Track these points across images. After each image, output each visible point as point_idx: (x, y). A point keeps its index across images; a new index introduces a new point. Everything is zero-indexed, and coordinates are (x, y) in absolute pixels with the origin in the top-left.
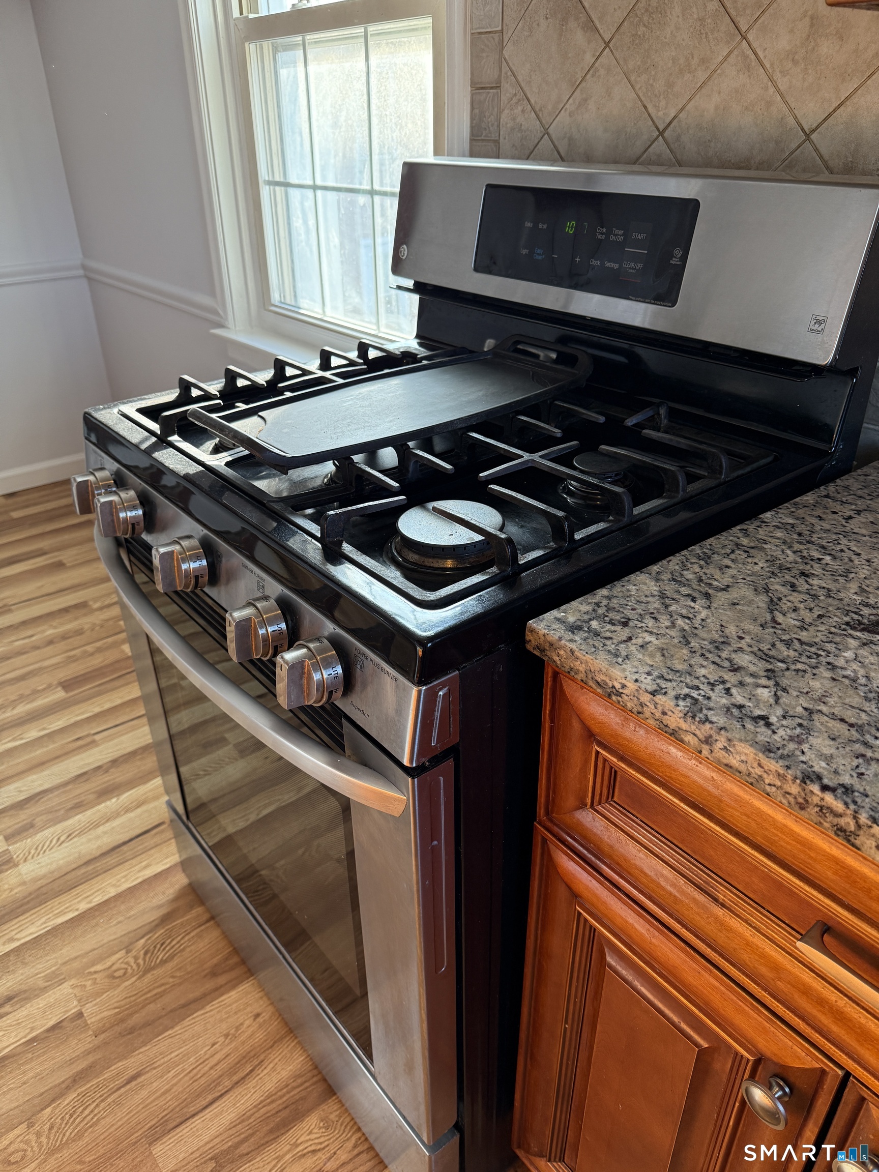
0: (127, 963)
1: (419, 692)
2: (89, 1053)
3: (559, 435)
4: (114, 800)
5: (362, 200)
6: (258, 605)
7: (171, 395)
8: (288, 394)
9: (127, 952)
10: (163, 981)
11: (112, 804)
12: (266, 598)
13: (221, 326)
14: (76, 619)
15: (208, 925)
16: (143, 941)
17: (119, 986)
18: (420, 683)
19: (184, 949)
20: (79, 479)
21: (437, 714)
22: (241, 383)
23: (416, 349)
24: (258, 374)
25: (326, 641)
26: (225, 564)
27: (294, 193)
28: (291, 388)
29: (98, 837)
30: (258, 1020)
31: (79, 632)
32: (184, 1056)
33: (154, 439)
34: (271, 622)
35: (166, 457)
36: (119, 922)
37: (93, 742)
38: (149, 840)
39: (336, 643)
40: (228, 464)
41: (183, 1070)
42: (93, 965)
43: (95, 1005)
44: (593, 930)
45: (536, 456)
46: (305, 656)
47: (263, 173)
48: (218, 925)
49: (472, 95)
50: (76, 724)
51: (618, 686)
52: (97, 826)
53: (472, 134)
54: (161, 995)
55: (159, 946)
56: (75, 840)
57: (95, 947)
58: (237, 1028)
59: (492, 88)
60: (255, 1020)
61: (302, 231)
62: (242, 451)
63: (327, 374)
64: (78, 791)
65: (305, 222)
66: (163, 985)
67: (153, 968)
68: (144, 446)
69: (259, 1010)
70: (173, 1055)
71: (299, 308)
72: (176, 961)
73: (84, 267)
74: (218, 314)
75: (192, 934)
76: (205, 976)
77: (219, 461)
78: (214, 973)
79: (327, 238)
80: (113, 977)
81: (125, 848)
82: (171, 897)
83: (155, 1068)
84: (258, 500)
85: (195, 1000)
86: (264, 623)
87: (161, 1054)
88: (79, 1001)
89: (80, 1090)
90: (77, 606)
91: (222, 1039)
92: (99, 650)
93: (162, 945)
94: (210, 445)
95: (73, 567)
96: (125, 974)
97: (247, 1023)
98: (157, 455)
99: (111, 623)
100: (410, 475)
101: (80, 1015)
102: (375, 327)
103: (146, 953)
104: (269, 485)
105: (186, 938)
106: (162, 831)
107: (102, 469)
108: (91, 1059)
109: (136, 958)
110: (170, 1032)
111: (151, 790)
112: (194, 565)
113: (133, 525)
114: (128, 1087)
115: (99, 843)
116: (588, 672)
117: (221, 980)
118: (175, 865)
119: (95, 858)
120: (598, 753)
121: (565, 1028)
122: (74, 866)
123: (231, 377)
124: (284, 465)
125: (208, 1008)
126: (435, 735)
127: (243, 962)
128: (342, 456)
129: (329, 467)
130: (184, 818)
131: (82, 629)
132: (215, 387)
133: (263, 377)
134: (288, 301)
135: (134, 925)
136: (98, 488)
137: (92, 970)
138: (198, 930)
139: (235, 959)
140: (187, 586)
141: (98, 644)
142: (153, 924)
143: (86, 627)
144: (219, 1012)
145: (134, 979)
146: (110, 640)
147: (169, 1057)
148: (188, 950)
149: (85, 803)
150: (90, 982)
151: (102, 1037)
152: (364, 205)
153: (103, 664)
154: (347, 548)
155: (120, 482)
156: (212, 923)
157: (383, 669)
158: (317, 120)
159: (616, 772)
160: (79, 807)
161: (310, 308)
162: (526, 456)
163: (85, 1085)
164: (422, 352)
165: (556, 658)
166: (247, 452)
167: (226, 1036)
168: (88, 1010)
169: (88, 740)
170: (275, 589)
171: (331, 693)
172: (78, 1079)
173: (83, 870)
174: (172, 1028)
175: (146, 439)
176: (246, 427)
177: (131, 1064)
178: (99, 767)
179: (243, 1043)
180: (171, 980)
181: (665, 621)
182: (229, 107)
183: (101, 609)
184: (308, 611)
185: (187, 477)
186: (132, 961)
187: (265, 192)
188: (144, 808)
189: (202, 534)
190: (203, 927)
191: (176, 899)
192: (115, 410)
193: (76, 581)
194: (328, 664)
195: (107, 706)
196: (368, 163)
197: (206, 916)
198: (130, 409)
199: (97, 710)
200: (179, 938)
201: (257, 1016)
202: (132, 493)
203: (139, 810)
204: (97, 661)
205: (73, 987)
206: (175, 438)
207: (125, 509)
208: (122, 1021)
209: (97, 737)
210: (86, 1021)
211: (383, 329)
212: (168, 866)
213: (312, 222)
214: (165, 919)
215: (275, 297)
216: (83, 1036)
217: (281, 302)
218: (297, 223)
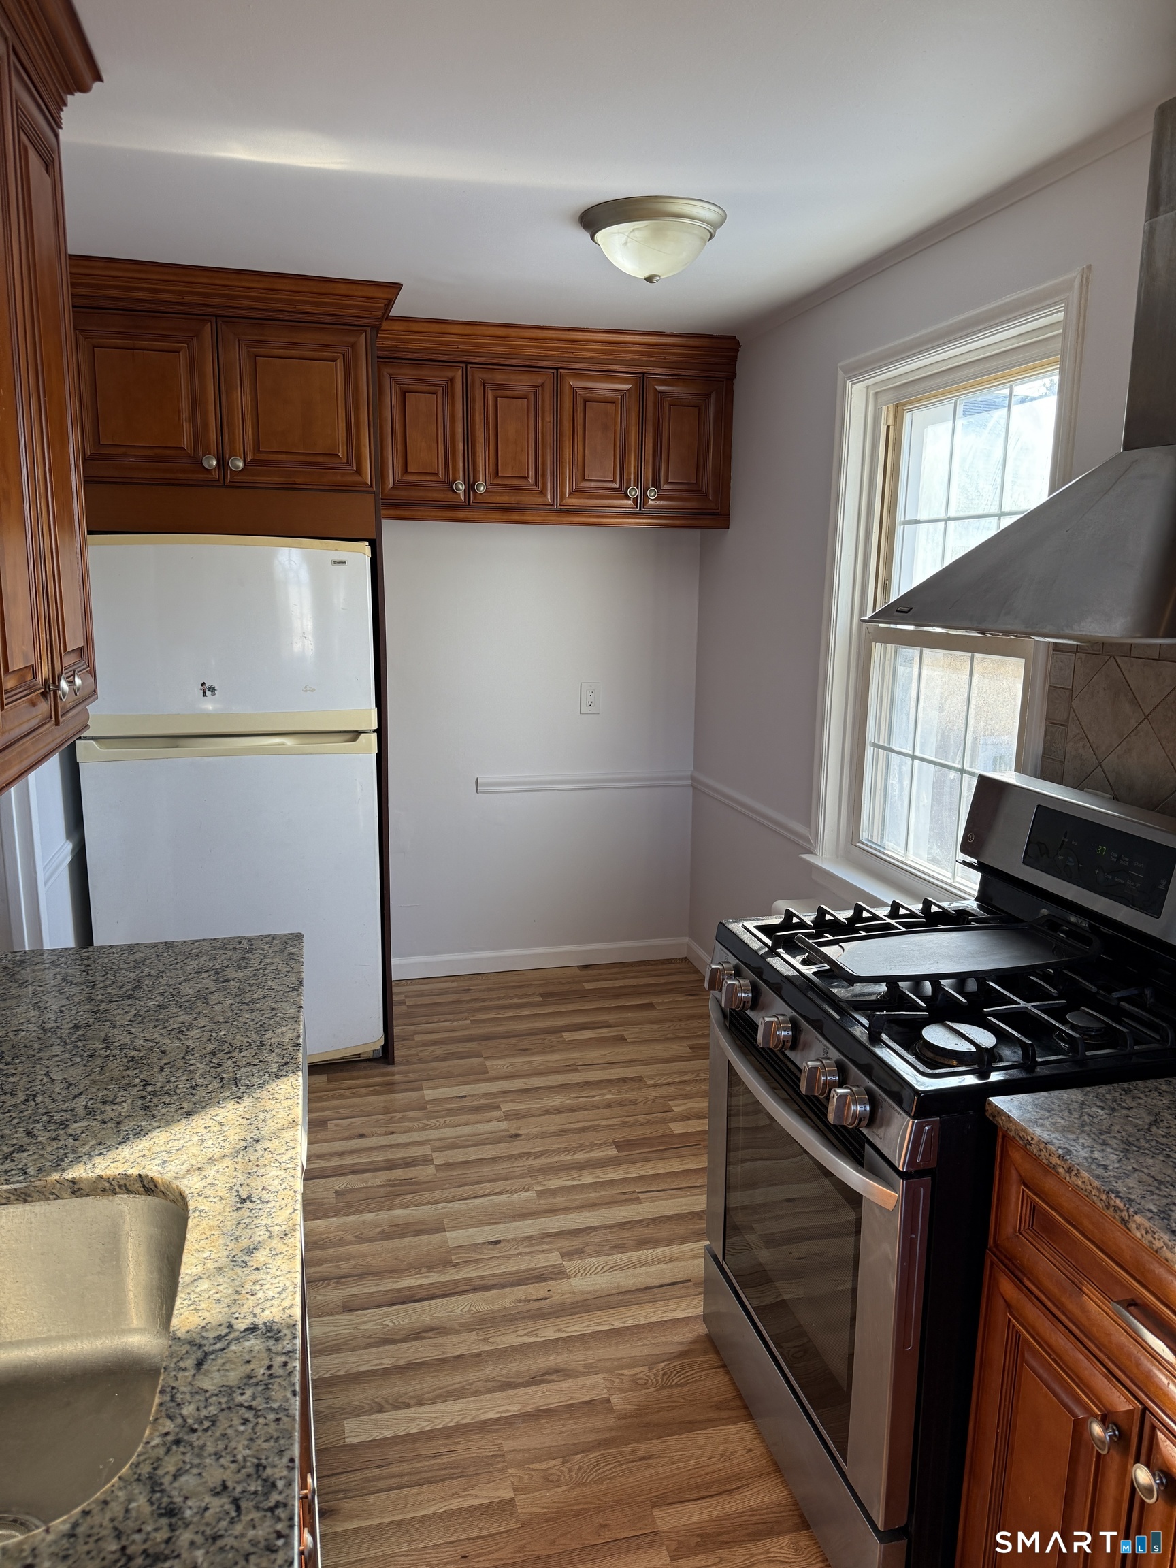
0: (648, 1376)
1: (913, 1122)
2: (612, 1429)
3: (1055, 995)
4: (651, 1250)
5: (953, 775)
6: (824, 1061)
7: (777, 920)
8: (863, 933)
9: (649, 1369)
10: (675, 1399)
11: (648, 1253)
12: (829, 1059)
13: (810, 852)
14: (632, 1090)
15: (718, 1370)
16: (663, 1364)
17: (640, 1390)
18: (914, 1118)
19: (696, 1381)
20: (713, 967)
21: (923, 1141)
22: (828, 917)
23: (973, 910)
24: (841, 912)
25: (862, 1089)
26: (803, 1038)
27: (895, 758)
28: (866, 929)
29: (635, 1276)
30: (750, 1453)
31: (634, 1102)
32: (687, 1457)
33: (767, 949)
34: (831, 1073)
35: (775, 962)
36: (645, 1345)
37: (638, 1198)
38: (676, 1291)
39: (869, 1092)
40: (814, 973)
41: (684, 1467)
42: (622, 1369)
43: (621, 1398)
44: (1018, 1334)
45: (1029, 1006)
46: (848, 1093)
47: (870, 736)
48: (728, 1373)
49: (1046, 726)
50: (625, 1180)
51: (1030, 1139)
52: (635, 1267)
53: (1044, 753)
54: (674, 1408)
55: (675, 1372)
56: (616, 1272)
57: (625, 1356)
58: (732, 1454)
59: (1061, 725)
60: (747, 1452)
61: (897, 788)
62: (826, 967)
63: (893, 922)
64: (622, 1235)
65: (901, 781)
66: (675, 1401)
67: (669, 1387)
68: (761, 953)
69: (752, 1447)
70: (678, 1453)
71: (884, 848)
72: (688, 1388)
73: (693, 778)
74: (809, 842)
75: (705, 1373)
76: (711, 1407)
77: (809, 970)
78: (718, 1407)
79: (918, 798)
80: (636, 1383)
81: (656, 1290)
82: (690, 1339)
83: (662, 1458)
84: (833, 1001)
85: (700, 1422)
86: (825, 1074)
87: (669, 1449)
88: (608, 1390)
89: (603, 1452)
90: (634, 1079)
91: (718, 1457)
92: (649, 1122)
93: (678, 1372)
94: (800, 958)
95: (634, 1043)
96: (646, 1383)
97: (740, 1453)
98: (769, 960)
99: (662, 1101)
100: (938, 1002)
101: (608, 1400)
102: (950, 875)
103: (664, 1374)
104: (840, 992)
105: (699, 1374)
106: (688, 1287)
107: (728, 962)
108: (613, 1434)
109: (656, 1375)
110: (677, 1437)
111: (683, 1252)
112: (784, 1033)
113: (744, 1002)
114: (640, 1463)
115: (635, 1280)
116: (1016, 1130)
117: (724, 1414)
118: (696, 1317)
119: (631, 1291)
120: (1023, 1190)
121: (998, 1432)
122: (613, 1292)
123: (821, 912)
124: (852, 980)
125: (710, 1431)
126: (920, 1155)
127: (746, 1407)
128: (892, 981)
129: (883, 987)
130: (720, 1258)
131: (636, 1100)
132: (808, 918)
133: (844, 915)
134: (875, 841)
135: (656, 1351)
136: (724, 975)
137: (621, 1372)
138: (709, 1371)
139: (738, 1403)
140: (776, 1047)
141: (649, 1117)
142: (675, 1354)
143: (640, 1099)
144: (718, 1436)
145: (653, 1389)
146: (660, 1115)
147: (675, 1454)
148: (699, 1383)
149: (626, 1246)
150: (618, 1380)
151: (624, 1421)
152: (954, 779)
153: (651, 1135)
154: (884, 1037)
155: (738, 973)
156: (721, 1369)
157: (894, 1108)
158: (925, 702)
159: (1034, 1206)
160: (620, 1248)
161: (894, 850)
162: (1022, 1004)
163: (607, 1449)
164: (980, 914)
165: (1001, 1122)
166: (828, 967)
167: (722, 1455)
168: (615, 1399)
169: (634, 1196)
170: (835, 1055)
171: (860, 1120)
172: (600, 1444)
173: (620, 1297)
174: (679, 1434)
175: (762, 948)
176: (831, 951)
177: (644, 1448)
178: (641, 1221)
179: (735, 1465)
180: (683, 1400)
181: (1076, 1115)
182: (851, 669)
183: (654, 1086)
184: (854, 1070)
185: (787, 978)
186: (652, 1377)
187: (869, 752)
188: (675, 1264)
189: (791, 1014)
190: (713, 1370)
191: (694, 1342)
192: (741, 924)
193: (634, 1057)
194: (862, 1103)
195: (652, 1172)
196: (961, 748)
197: (718, 1363)
198: (750, 925)
199: (643, 1173)
200: (693, 1372)
201: (750, 1450)
202: (747, 982)
203: (670, 1265)
204: (647, 1131)
205: (605, 1379)
206: (780, 951)
207: (742, 991)
208: (640, 1416)
209: (641, 1196)
210: (612, 1407)
211: (958, 879)
212: (690, 1315)
213: (906, 783)
214: (682, 1354)
215: (864, 835)
216: (609, 1416)
217: (868, 840)
218: (893, 781)
